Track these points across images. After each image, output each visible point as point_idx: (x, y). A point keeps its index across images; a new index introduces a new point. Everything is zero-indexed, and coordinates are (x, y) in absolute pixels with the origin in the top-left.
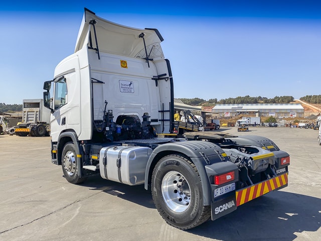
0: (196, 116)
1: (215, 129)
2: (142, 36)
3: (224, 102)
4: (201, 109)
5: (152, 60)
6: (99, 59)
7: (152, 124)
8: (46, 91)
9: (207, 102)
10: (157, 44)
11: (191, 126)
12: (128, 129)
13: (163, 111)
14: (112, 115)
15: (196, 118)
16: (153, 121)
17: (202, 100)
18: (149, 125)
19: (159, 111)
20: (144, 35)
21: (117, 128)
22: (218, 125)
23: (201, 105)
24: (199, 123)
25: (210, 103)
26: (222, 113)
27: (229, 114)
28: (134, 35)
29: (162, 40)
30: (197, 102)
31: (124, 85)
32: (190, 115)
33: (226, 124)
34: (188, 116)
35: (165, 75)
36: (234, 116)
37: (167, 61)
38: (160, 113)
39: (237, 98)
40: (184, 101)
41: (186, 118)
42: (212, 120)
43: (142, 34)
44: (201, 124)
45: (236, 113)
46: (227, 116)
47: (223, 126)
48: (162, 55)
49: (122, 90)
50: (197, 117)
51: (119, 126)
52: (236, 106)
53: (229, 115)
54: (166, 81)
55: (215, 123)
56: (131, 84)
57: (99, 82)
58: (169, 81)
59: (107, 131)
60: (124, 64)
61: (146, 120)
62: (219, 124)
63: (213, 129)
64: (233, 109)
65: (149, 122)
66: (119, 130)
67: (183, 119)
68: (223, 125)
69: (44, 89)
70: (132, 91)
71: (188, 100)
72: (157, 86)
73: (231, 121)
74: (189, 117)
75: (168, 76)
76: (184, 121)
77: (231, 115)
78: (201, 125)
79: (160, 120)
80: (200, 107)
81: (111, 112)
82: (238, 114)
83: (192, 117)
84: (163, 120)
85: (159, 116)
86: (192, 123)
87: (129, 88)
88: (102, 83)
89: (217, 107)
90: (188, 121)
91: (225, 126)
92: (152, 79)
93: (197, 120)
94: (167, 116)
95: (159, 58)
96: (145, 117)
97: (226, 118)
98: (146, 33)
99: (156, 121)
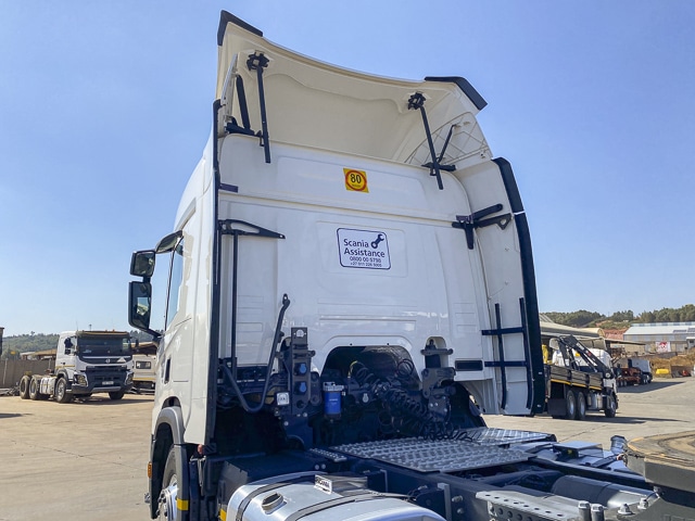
0: (591, 350)
1: (641, 383)
2: (417, 102)
3: (652, 318)
4: (597, 335)
5: (451, 169)
6: (268, 161)
7: (460, 376)
8: (140, 279)
9: (609, 319)
10: (467, 118)
11: (583, 375)
12: (366, 398)
13: (497, 333)
14: (305, 346)
15: (592, 356)
16: (464, 365)
17: (596, 316)
18: (449, 383)
19: (485, 333)
20: (423, 99)
21: (324, 395)
22: (648, 373)
23: (594, 326)
24: (601, 368)
25: (617, 320)
26: (649, 343)
27: (668, 345)
28: (393, 103)
29: (479, 103)
30: (584, 319)
31: (356, 244)
32: (577, 349)
33: (666, 371)
34: (570, 351)
35: (499, 207)
36: (682, 349)
37: (502, 164)
38: (489, 339)
39: (683, 309)
40: (553, 317)
41: (565, 357)
42: (630, 361)
43: (419, 96)
44: (609, 371)
45: (686, 342)
46: (665, 350)
47: (658, 376)
48: (485, 147)
49: (346, 259)
50: (596, 352)
51: (332, 388)
52: (683, 327)
53: (668, 348)
54: (503, 227)
55: (637, 369)
56: (379, 240)
57: (264, 233)
58: (513, 227)
59: (281, 407)
60: (356, 180)
61: (438, 365)
62: (650, 371)
63: (635, 382)
64: (676, 334)
65: (450, 371)
66: (334, 401)
67: (558, 359)
68: (658, 372)
69: (133, 272)
70: (384, 263)
71: (563, 315)
72: (471, 246)
73: (677, 361)
74: (574, 352)
75: (507, 209)
76: (561, 363)
77: (674, 349)
78: (608, 375)
79: (488, 364)
80: (595, 330)
81: (300, 334)
82: (690, 345)
83: (582, 353)
84: (501, 364)
85: (484, 350)
86: (582, 369)
87: (370, 254)
88: (276, 236)
89: (635, 330)
90: (573, 364)
91: (664, 376)
92: (455, 225)
93: (597, 361)
94: (515, 348)
95: (476, 160)
96: (432, 352)
97: (662, 355)
98: (429, 91)
99: (475, 365)
